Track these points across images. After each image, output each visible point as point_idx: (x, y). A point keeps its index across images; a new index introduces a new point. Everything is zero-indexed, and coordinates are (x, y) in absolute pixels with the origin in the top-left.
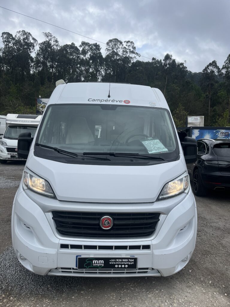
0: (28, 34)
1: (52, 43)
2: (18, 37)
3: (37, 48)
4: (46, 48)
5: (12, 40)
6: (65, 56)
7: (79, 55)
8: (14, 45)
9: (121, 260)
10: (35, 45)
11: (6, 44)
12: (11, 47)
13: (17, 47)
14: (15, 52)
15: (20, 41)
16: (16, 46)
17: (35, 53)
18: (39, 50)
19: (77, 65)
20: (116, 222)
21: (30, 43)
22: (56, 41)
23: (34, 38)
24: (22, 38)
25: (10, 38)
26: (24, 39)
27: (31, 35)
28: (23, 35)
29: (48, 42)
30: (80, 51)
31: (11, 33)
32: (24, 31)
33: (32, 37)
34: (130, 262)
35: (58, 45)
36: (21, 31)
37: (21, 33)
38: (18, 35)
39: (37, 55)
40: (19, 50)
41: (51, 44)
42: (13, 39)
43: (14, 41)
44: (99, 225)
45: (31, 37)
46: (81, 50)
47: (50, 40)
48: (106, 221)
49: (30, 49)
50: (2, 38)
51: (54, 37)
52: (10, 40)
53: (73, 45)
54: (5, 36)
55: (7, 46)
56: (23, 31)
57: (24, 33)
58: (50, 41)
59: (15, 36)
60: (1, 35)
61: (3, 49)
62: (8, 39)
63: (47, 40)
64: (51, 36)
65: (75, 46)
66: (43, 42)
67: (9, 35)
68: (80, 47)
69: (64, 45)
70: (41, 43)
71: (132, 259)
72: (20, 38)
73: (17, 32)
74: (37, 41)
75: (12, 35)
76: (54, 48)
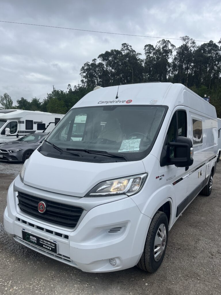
0: (167, 42)
1: (189, 45)
2: (158, 47)
3: (175, 53)
4: (183, 51)
5: (152, 51)
6: (202, 55)
7: (217, 52)
8: (154, 55)
9: (46, 242)
10: (173, 50)
11: (147, 54)
12: (152, 57)
13: (156, 57)
14: (155, 61)
15: (160, 50)
16: (155, 55)
17: (172, 58)
18: (177, 55)
19: (215, 62)
20: (48, 209)
21: (168, 50)
22: (194, 43)
23: (173, 44)
24: (161, 47)
25: (151, 49)
26: (163, 47)
27: (170, 42)
28: (163, 44)
29: (186, 45)
30: (218, 47)
31: (152, 45)
32: (164, 40)
33: (171, 43)
34: (52, 246)
35: (194, 46)
36: (161, 40)
37: (161, 42)
38: (158, 44)
39: (174, 60)
40: (158, 58)
41: (188, 47)
42: (154, 49)
43: (155, 51)
44: (37, 207)
45: (169, 44)
46: (220, 46)
47: (188, 42)
48: (41, 205)
49: (168, 56)
50: (145, 50)
51: (191, 39)
52: (151, 50)
53: (212, 42)
54: (147, 48)
55: (149, 56)
56: (162, 40)
57: (164, 41)
58: (187, 44)
59: (156, 46)
60: (144, 48)
61: (144, 60)
62: (149, 50)
63: (185, 43)
64: (188, 39)
65: (214, 43)
66: (181, 46)
67: (150, 46)
68: (219, 44)
69: (202, 45)
70: (179, 48)
71: (54, 243)
72: (160, 47)
73: (158, 42)
74: (175, 47)
75: (153, 46)
76: (191, 49)
